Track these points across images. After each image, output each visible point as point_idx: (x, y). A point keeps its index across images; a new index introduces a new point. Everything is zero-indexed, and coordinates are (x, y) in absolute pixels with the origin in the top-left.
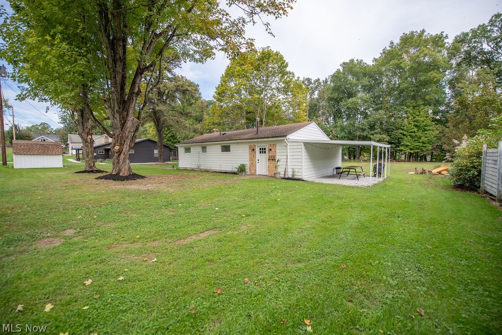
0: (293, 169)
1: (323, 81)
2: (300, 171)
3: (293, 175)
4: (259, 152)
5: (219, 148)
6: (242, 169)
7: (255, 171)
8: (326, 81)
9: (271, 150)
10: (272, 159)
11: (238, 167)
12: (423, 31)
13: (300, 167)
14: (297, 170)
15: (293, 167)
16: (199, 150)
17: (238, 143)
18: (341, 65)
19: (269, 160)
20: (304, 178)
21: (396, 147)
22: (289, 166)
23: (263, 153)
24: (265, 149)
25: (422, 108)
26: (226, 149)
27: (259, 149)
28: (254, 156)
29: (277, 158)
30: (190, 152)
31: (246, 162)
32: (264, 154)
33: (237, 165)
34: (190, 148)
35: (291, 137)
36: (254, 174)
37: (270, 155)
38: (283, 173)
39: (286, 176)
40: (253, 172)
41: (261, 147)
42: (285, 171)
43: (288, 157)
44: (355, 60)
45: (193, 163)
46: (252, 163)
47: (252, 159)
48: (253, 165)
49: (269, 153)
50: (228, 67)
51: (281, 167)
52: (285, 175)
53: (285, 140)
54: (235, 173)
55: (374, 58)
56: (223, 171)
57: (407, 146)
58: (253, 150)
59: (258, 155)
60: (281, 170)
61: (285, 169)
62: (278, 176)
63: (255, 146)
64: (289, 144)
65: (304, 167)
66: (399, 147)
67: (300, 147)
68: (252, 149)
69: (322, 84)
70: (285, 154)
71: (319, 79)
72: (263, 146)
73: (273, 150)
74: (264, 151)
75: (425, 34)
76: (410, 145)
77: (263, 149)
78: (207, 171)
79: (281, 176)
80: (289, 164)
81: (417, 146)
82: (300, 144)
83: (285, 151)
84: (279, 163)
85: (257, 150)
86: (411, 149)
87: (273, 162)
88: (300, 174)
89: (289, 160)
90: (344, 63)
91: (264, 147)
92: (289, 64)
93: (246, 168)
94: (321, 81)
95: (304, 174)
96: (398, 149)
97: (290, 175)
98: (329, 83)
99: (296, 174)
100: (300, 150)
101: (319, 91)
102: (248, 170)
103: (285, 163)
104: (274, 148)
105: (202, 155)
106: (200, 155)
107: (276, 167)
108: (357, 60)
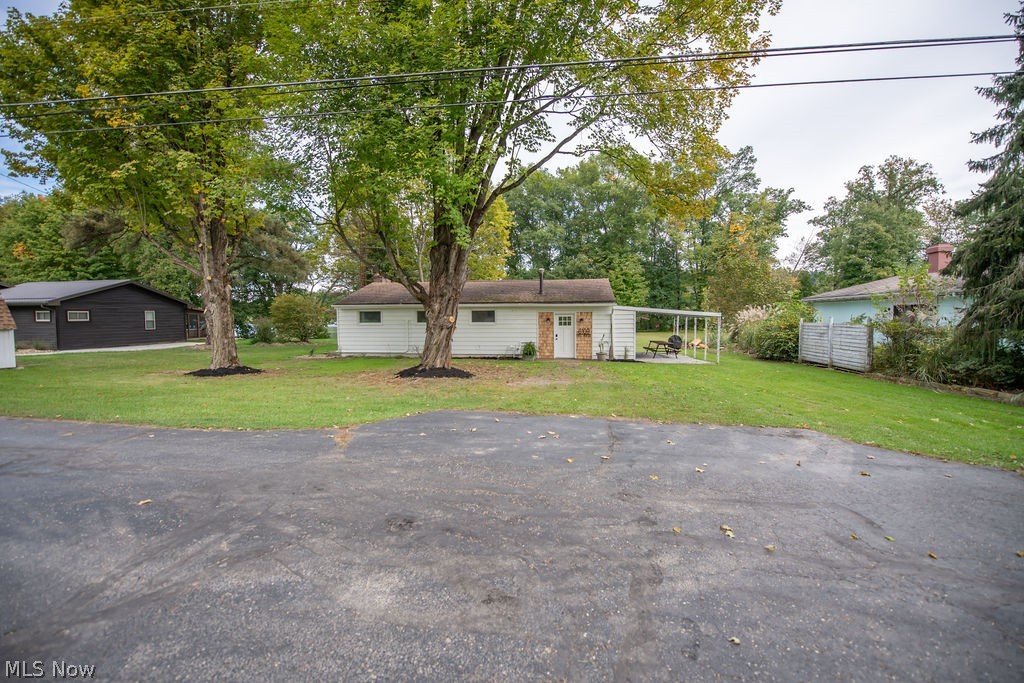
3: (626, 356)
4: (559, 324)
5: (466, 315)
6: (529, 351)
7: (552, 351)
9: (581, 320)
10: (584, 333)
11: (521, 348)
13: (631, 344)
16: (410, 318)
17: (515, 308)
19: (579, 335)
22: (614, 343)
23: (566, 324)
24: (570, 319)
26: (484, 317)
27: (559, 319)
28: (549, 329)
29: (594, 331)
30: (379, 321)
31: (535, 339)
32: (568, 326)
33: (520, 345)
34: (379, 313)
36: (551, 358)
37: (582, 327)
38: (607, 353)
39: (614, 357)
40: (547, 354)
41: (563, 316)
42: (611, 351)
45: (391, 343)
46: (545, 341)
47: (546, 334)
48: (547, 343)
49: (578, 325)
52: (611, 355)
53: (613, 307)
54: (517, 358)
58: (548, 319)
59: (557, 328)
61: (611, 348)
63: (551, 313)
64: (615, 313)
68: (545, 317)
70: (607, 326)
72: (565, 314)
73: (586, 320)
74: (567, 321)
77: (565, 318)
80: (615, 340)
82: (631, 313)
83: (606, 322)
85: (556, 321)
87: (587, 339)
89: (614, 331)
91: (567, 316)
93: (536, 348)
95: (635, 354)
102: (538, 352)
104: (589, 317)
105: (418, 326)
106: (412, 327)
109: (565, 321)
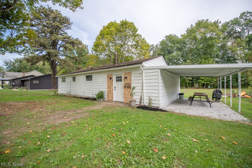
0: (149, 97)
1: (155, 46)
2: (157, 99)
3: (150, 103)
4: (116, 80)
5: (84, 77)
6: (101, 96)
7: (112, 97)
8: (157, 46)
9: (126, 78)
10: (128, 86)
11: (97, 94)
12: (207, 20)
13: (157, 95)
14: (153, 98)
15: (150, 95)
16: (71, 80)
17: (98, 73)
18: (165, 37)
19: (125, 87)
20: (162, 107)
21: (197, 80)
22: (144, 93)
23: (119, 81)
24: (121, 78)
25: (210, 59)
26: (89, 78)
27: (116, 78)
28: (111, 84)
29: (133, 85)
30: (65, 82)
31: (105, 89)
33: (97, 92)
34: (65, 78)
35: (146, 64)
36: (111, 101)
37: (126, 82)
38: (139, 100)
39: (142, 104)
40: (111, 98)
41: (118, 76)
42: (141, 99)
43: (144, 84)
44: (172, 34)
46: (109, 91)
47: (110, 87)
48: (110, 92)
49: (125, 81)
50: (101, 30)
51: (136, 94)
52: (140, 102)
53: (141, 67)
54: (94, 99)
55: (181, 35)
56: (86, 97)
57: (203, 80)
58: (111, 78)
59: (115, 83)
60: (136, 98)
61: (141, 97)
62: (133, 104)
63: (112, 74)
64: (144, 71)
65: (161, 95)
66: (198, 80)
67: (156, 74)
68: (109, 77)
69: (155, 47)
70: (141, 82)
71: (153, 45)
72: (119, 74)
73: (128, 78)
74: (120, 79)
75: (209, 21)
76: (204, 79)
78: (75, 97)
79: (137, 103)
80: (145, 91)
81: (208, 80)
82: (157, 70)
83: (140, 78)
84: (134, 91)
85: (114, 79)
86: (205, 82)
87: (129, 90)
88: (157, 102)
89: (144, 88)
90: (166, 36)
91: (120, 76)
92: (138, 29)
93: (105, 95)
94: (154, 46)
95: (161, 102)
96: (198, 81)
97: (146, 103)
98: (158, 47)
99: (153, 102)
100: (157, 77)
101: (153, 51)
102: (106, 97)
103: (140, 91)
104: (130, 76)
105: (73, 83)
106: (71, 83)
107: (132, 95)
108: (173, 35)
109: (119, 79)
